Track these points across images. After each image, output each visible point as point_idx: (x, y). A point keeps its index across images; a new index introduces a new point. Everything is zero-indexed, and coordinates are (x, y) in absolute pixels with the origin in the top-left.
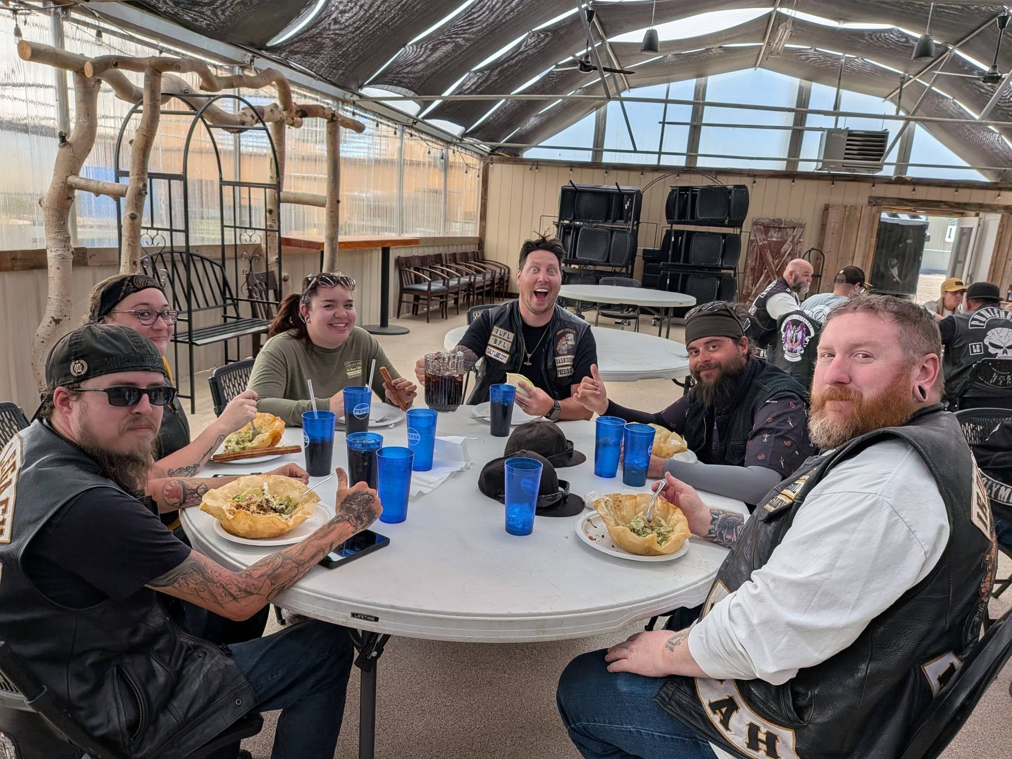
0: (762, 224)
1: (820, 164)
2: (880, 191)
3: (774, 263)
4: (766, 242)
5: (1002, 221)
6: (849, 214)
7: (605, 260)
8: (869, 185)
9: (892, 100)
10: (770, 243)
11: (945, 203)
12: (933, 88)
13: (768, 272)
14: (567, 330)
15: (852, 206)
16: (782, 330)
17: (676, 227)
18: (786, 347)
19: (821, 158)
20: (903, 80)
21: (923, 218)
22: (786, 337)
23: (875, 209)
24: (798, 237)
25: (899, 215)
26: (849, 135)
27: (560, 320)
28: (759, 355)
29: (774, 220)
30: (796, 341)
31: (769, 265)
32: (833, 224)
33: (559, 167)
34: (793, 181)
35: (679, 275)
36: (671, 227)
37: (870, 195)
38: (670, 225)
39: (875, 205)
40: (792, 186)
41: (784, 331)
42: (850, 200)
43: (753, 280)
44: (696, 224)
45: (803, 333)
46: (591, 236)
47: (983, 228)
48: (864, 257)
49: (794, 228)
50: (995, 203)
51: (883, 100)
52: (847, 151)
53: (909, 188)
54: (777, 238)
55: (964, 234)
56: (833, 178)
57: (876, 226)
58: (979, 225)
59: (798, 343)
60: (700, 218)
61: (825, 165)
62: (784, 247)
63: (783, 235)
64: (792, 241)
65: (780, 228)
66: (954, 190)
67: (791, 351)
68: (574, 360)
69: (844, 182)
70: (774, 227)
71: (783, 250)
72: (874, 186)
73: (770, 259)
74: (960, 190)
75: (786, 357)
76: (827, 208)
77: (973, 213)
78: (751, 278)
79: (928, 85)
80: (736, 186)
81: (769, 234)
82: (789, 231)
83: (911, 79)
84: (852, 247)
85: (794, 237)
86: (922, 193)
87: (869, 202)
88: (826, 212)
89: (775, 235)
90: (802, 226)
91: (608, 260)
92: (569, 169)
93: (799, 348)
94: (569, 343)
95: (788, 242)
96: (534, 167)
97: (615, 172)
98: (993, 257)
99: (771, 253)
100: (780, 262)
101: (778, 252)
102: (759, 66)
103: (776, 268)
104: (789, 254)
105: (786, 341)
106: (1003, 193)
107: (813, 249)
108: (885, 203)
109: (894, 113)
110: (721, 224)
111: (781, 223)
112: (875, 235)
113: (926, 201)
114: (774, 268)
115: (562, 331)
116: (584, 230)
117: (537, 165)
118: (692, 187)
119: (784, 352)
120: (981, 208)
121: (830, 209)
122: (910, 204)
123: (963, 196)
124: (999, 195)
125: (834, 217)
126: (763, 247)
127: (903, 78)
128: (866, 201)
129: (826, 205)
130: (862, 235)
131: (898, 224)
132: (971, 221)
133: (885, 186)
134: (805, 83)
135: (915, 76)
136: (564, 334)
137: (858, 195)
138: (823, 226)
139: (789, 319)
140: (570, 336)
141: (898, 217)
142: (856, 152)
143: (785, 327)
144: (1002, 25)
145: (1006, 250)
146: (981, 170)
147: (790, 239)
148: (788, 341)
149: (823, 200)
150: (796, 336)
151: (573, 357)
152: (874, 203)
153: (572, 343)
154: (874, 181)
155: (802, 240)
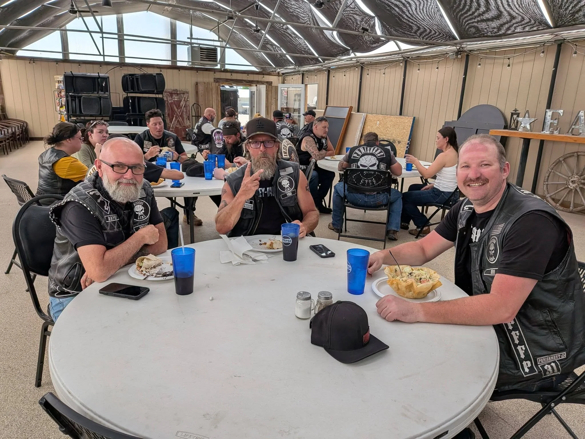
0: (169, 92)
1: (191, 63)
2: (218, 75)
3: (178, 111)
4: (172, 101)
5: (266, 88)
6: (207, 85)
7: (99, 114)
8: (213, 73)
9: (214, 32)
10: (174, 101)
11: (245, 81)
12: (234, 30)
13: (176, 116)
14: (170, 138)
15: (207, 83)
16: (213, 136)
17: (130, 95)
18: (216, 142)
19: (191, 61)
20: (219, 24)
21: (235, 87)
22: (215, 139)
23: (217, 84)
24: (186, 98)
25: (225, 86)
26: (201, 49)
27: (166, 135)
28: (201, 147)
29: (174, 90)
30: (220, 139)
31: (176, 112)
32: (201, 92)
33: (48, 62)
34: (179, 71)
35: (137, 119)
36: (127, 95)
37: (214, 77)
38: (126, 94)
39: (217, 82)
40: (179, 73)
41: (214, 136)
42: (206, 80)
43: (170, 120)
44: (140, 93)
45: (222, 136)
46: (89, 100)
47: (259, 92)
48: (217, 106)
49: (184, 94)
50: (263, 80)
51: (210, 31)
52: (201, 57)
53: (229, 74)
54: (177, 99)
55: (252, 94)
56: (197, 69)
57: (219, 92)
58: (257, 90)
59: (221, 140)
60: (143, 90)
61: (193, 64)
62: (181, 103)
63: (179, 97)
64: (184, 100)
65: (177, 94)
66: (247, 75)
67: (219, 143)
68: (175, 148)
69: (202, 71)
70: (175, 94)
71: (181, 105)
72: (215, 73)
73: (176, 109)
74: (249, 75)
75: (217, 146)
76: (197, 84)
77: (255, 85)
78: (169, 119)
79: (231, 28)
80: (157, 74)
81: (173, 97)
82: (182, 95)
83: (222, 23)
84: (211, 102)
85: (185, 98)
86: (235, 76)
87: (214, 81)
88: (197, 86)
89: (176, 97)
90: (187, 93)
91: (101, 114)
92: (56, 63)
93: (221, 142)
94: (172, 142)
95: (183, 101)
96: (32, 62)
97: (84, 65)
98: (266, 104)
99: (176, 106)
100: (181, 111)
101: (179, 105)
102: (149, 11)
103: (179, 114)
104: (184, 107)
105: (216, 140)
106: (265, 76)
107: (195, 104)
108: (221, 81)
109: (217, 39)
110: (152, 92)
111: (177, 91)
112: (219, 96)
113: (237, 80)
114: (178, 113)
115: (168, 139)
116: (84, 98)
117: (34, 60)
118: (135, 74)
119: (216, 144)
120: (258, 82)
121: (198, 84)
122: (231, 81)
123: (251, 78)
124: (264, 77)
125: (201, 88)
126: (171, 103)
127: (218, 23)
128: (213, 80)
129: (196, 82)
130: (214, 96)
131: (225, 90)
132: (254, 88)
133: (219, 73)
134: (173, 21)
135: (223, 22)
136: (169, 140)
137: (209, 78)
138: (197, 93)
139: (215, 131)
140: (172, 140)
141: (225, 87)
142: (205, 57)
143: (214, 135)
144: (257, 9)
145: (270, 100)
146: (255, 67)
147: (183, 99)
148: (217, 140)
149: (194, 80)
150: (220, 138)
151: (174, 147)
152: (216, 81)
153: (173, 142)
154: (215, 71)
155: (188, 99)
